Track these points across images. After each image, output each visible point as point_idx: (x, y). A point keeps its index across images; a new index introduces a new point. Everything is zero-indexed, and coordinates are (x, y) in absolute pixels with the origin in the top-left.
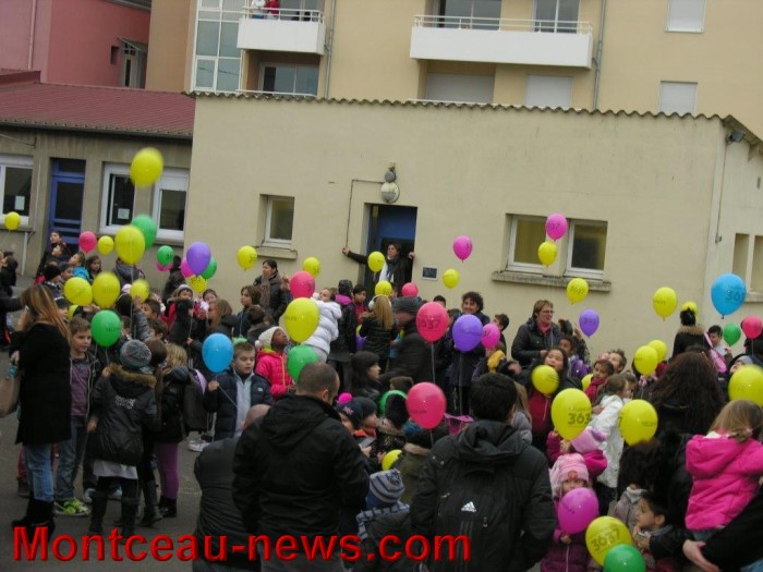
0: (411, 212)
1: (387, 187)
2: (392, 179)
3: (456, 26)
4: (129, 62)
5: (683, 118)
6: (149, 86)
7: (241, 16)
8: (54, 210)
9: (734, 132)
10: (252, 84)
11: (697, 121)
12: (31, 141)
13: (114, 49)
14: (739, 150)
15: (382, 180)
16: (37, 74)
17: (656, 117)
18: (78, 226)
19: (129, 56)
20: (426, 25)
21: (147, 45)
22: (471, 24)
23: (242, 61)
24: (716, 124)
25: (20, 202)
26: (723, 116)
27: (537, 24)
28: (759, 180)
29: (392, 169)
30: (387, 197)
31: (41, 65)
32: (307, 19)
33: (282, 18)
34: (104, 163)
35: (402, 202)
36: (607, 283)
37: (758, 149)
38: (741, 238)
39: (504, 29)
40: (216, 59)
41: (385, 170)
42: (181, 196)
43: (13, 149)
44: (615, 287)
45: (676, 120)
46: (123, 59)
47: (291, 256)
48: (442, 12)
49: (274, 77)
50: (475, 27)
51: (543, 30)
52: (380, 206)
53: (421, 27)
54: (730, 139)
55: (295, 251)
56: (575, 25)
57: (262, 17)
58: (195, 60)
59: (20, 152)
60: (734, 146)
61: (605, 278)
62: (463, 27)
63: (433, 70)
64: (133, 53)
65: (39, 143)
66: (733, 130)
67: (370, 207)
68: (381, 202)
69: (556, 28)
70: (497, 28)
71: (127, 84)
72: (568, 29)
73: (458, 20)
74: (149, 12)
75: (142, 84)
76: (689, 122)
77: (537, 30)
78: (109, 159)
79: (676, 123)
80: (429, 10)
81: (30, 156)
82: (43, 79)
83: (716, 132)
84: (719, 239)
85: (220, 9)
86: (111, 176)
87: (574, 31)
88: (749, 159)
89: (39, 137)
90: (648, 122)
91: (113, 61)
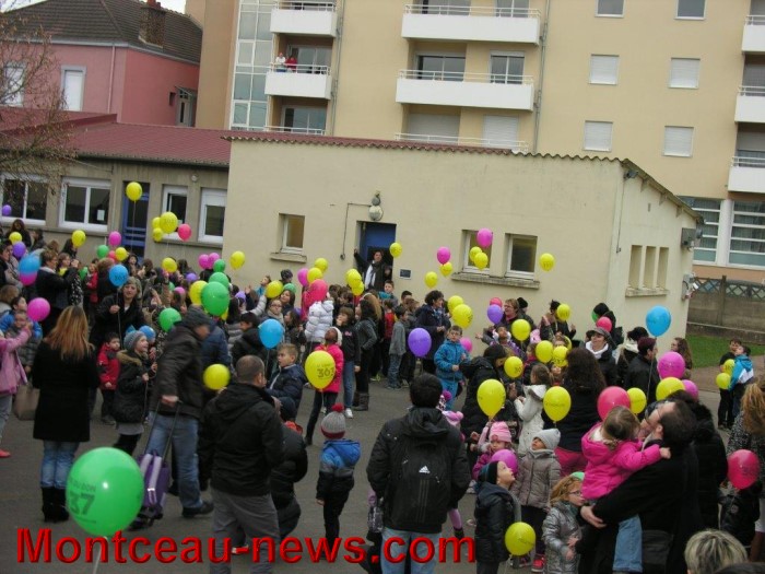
0: (391, 228)
1: (374, 209)
2: (377, 202)
3: (431, 79)
4: (183, 104)
5: (592, 160)
6: (197, 125)
7: (267, 70)
8: (126, 220)
9: (630, 171)
10: (276, 121)
11: (603, 163)
12: (109, 169)
13: (172, 95)
14: (634, 183)
15: (370, 203)
16: (114, 117)
17: (573, 159)
18: (144, 233)
19: (183, 100)
20: (408, 77)
21: (197, 92)
22: (443, 77)
23: (269, 105)
24: (617, 165)
25: (101, 215)
26: (622, 159)
27: (492, 77)
28: (649, 206)
29: (377, 196)
30: (374, 216)
31: (117, 109)
32: (317, 73)
33: (299, 72)
34: (164, 185)
35: (385, 220)
36: (537, 282)
37: (648, 182)
38: (636, 248)
39: (468, 81)
40: (249, 103)
41: (373, 197)
42: (222, 210)
43: (96, 175)
44: (543, 286)
45: (588, 162)
46: (178, 102)
47: (302, 260)
48: (421, 67)
49: (292, 115)
50: (445, 79)
51: (497, 82)
52: (367, 223)
53: (404, 79)
54: (627, 176)
55: (304, 257)
56: (521, 78)
57: (284, 71)
58: (233, 102)
59: (101, 177)
60: (630, 181)
61: (535, 278)
62: (436, 79)
63: (413, 111)
64: (186, 97)
65: (115, 170)
66: (630, 170)
67: (361, 223)
68: (369, 220)
69: (506, 80)
70: (461, 80)
71: (182, 121)
72: (516, 81)
73: (432, 74)
74: (198, 66)
75: (193, 124)
76: (597, 163)
77: (492, 81)
78: (167, 183)
79: (587, 162)
80: (411, 66)
81: (109, 180)
82: (119, 120)
83: (617, 171)
84: (619, 250)
85: (252, 65)
86: (169, 195)
87: (520, 83)
88: (642, 190)
89: (115, 166)
90: (568, 163)
91: (171, 103)
